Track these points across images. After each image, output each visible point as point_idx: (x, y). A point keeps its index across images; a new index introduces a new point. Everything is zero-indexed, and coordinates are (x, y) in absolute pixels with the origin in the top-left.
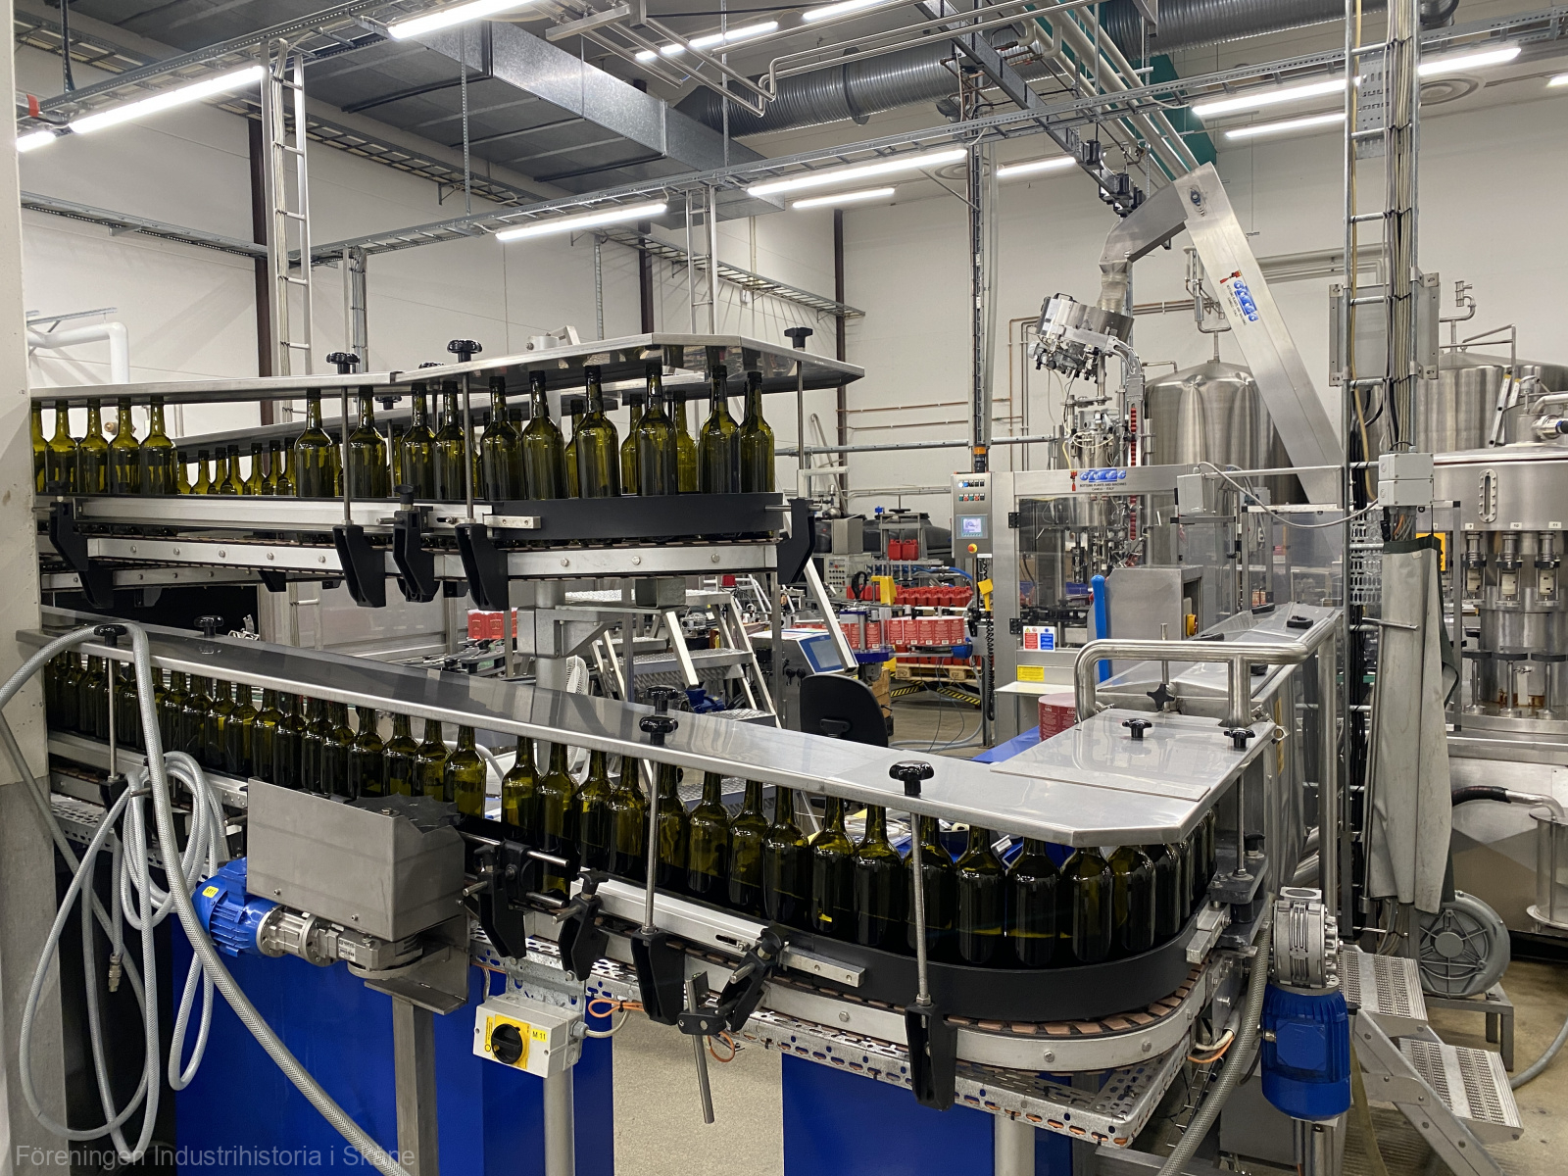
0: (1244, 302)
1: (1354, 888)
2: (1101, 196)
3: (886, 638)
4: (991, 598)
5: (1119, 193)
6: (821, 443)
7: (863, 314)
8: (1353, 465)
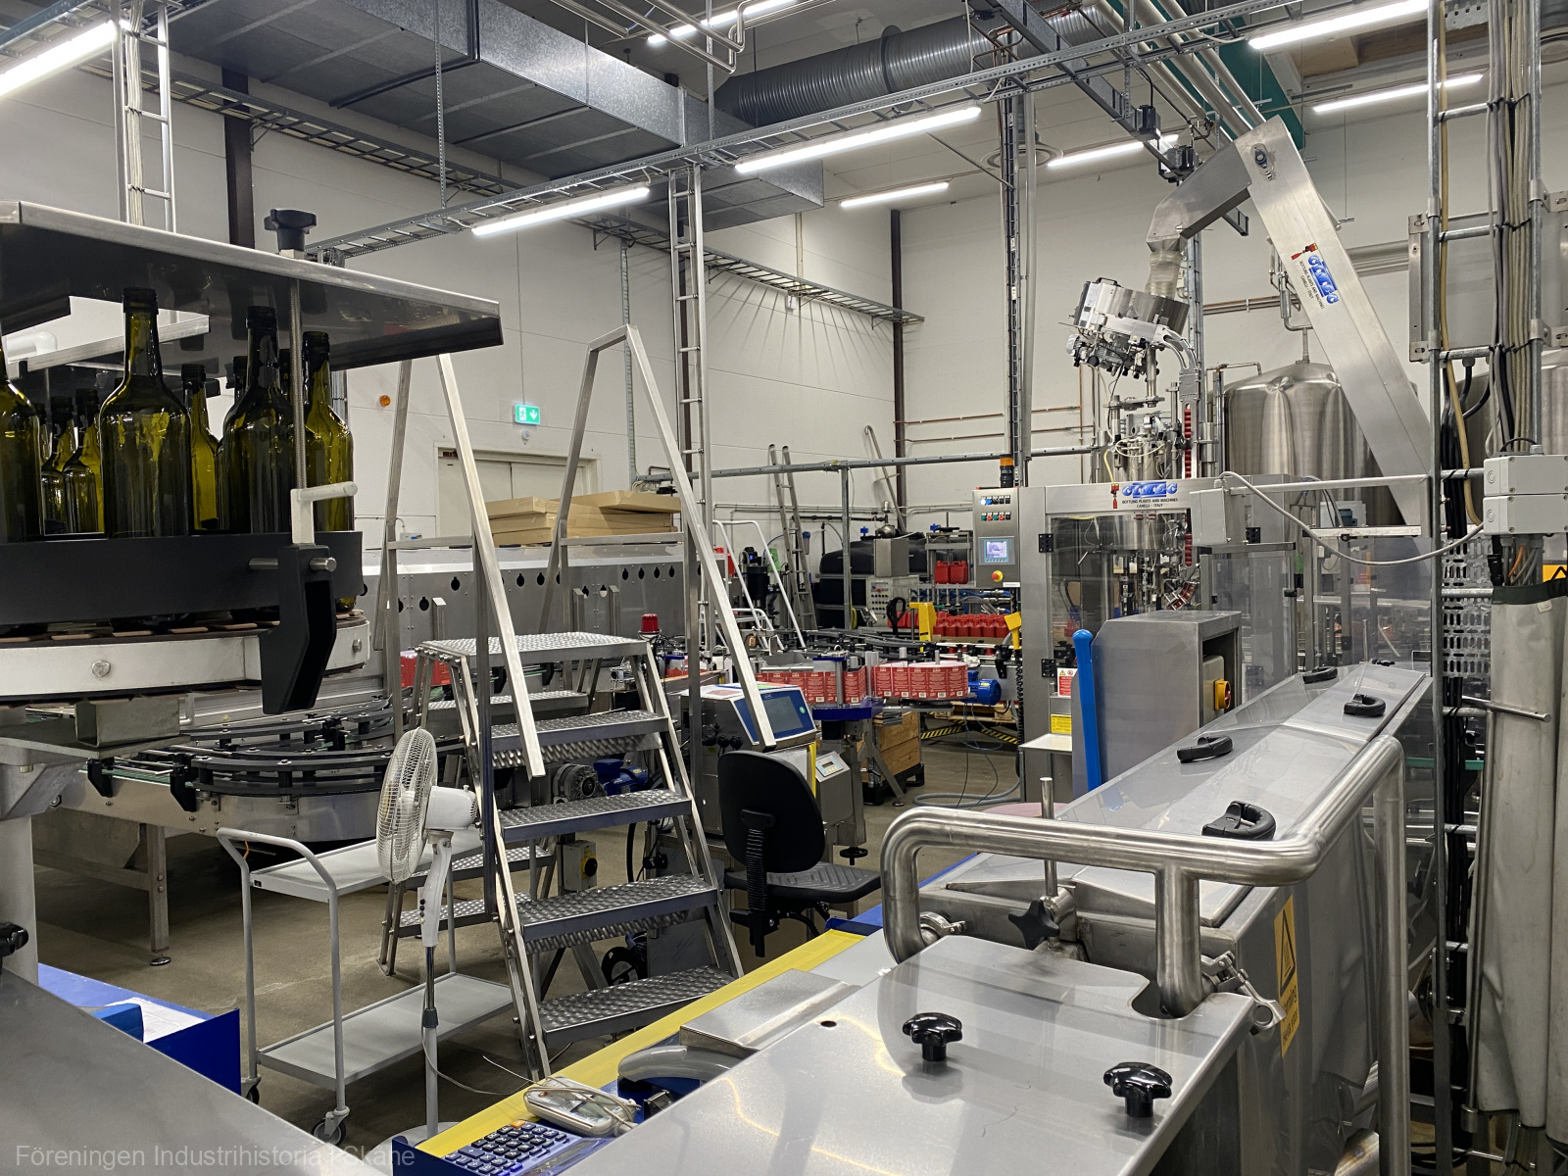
0: (1320, 281)
1: (1454, 1092)
2: (1162, 172)
3: (873, 689)
4: (1020, 635)
5: (1181, 168)
6: (877, 457)
7: (921, 320)
8: (1446, 473)
